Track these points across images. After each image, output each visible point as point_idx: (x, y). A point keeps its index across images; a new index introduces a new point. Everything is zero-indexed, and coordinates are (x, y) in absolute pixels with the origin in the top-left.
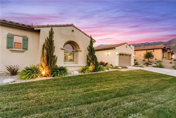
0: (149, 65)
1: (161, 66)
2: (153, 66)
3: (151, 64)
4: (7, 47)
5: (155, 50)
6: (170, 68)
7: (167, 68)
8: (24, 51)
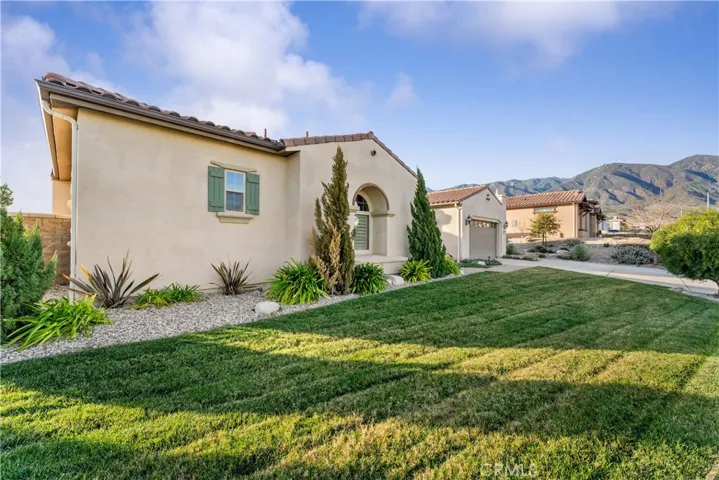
0: (546, 254)
1: (581, 257)
2: (559, 257)
3: (553, 249)
4: (209, 205)
5: (558, 208)
6: (607, 261)
7: (597, 261)
8: (250, 219)
